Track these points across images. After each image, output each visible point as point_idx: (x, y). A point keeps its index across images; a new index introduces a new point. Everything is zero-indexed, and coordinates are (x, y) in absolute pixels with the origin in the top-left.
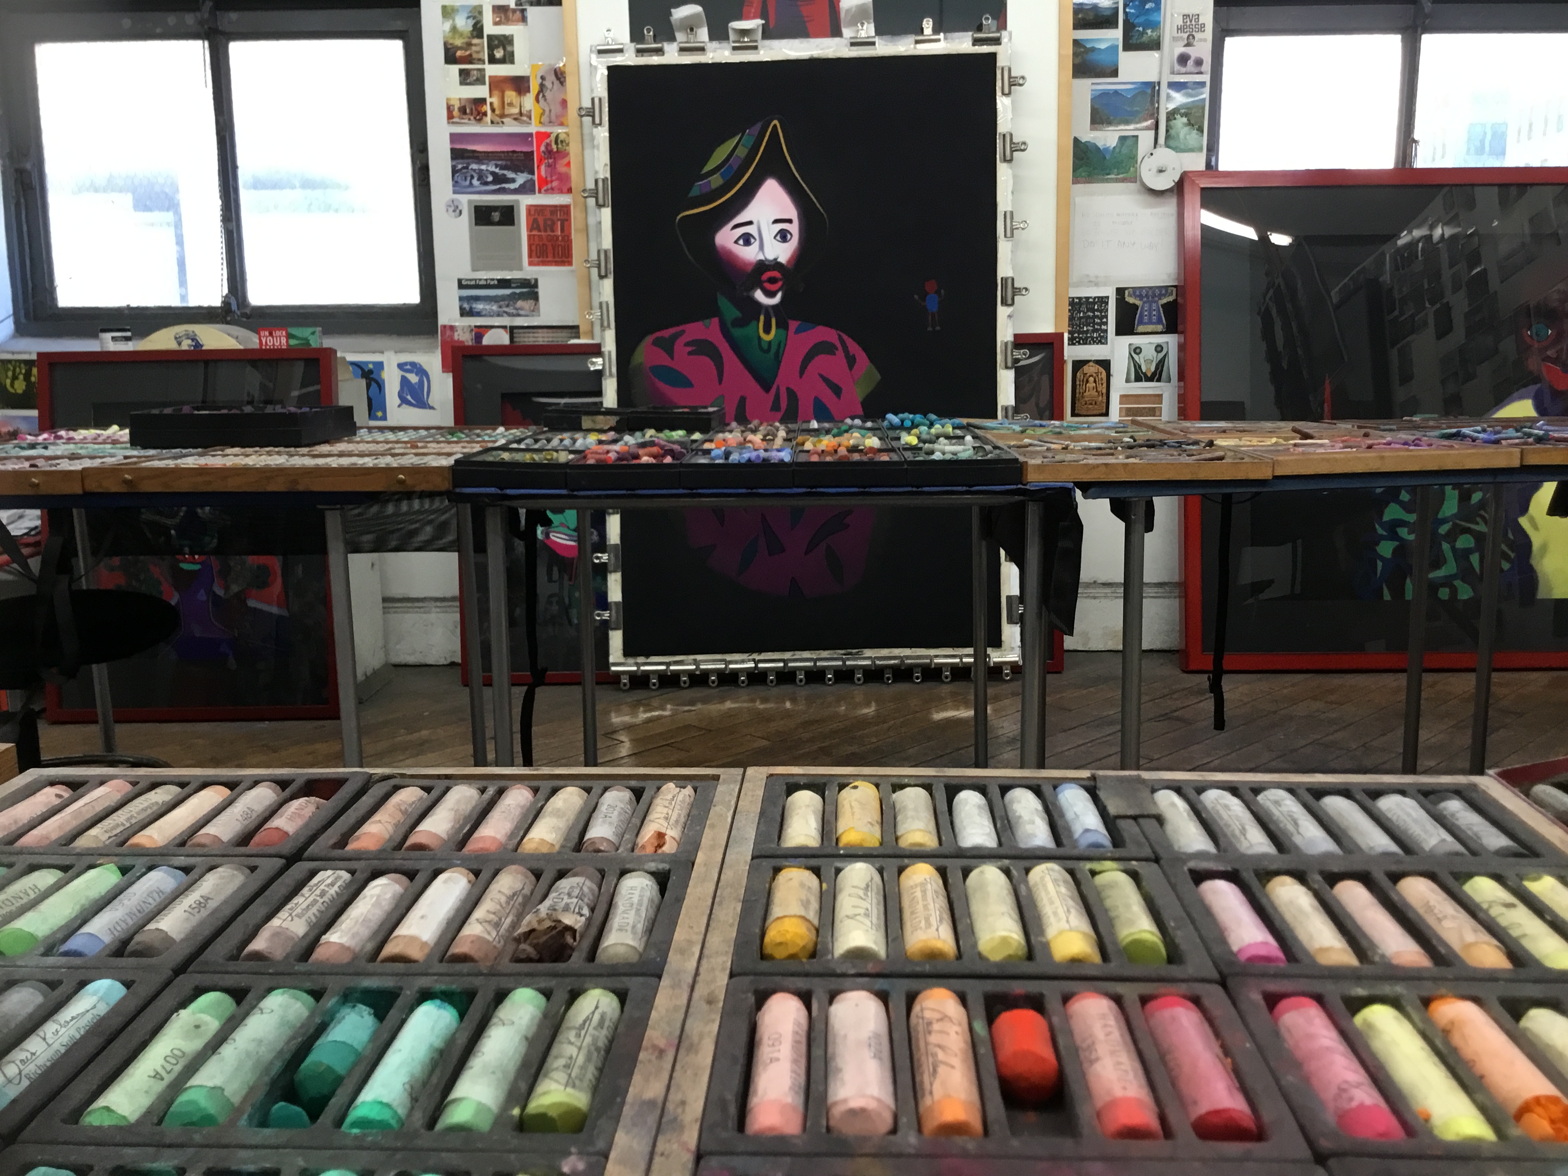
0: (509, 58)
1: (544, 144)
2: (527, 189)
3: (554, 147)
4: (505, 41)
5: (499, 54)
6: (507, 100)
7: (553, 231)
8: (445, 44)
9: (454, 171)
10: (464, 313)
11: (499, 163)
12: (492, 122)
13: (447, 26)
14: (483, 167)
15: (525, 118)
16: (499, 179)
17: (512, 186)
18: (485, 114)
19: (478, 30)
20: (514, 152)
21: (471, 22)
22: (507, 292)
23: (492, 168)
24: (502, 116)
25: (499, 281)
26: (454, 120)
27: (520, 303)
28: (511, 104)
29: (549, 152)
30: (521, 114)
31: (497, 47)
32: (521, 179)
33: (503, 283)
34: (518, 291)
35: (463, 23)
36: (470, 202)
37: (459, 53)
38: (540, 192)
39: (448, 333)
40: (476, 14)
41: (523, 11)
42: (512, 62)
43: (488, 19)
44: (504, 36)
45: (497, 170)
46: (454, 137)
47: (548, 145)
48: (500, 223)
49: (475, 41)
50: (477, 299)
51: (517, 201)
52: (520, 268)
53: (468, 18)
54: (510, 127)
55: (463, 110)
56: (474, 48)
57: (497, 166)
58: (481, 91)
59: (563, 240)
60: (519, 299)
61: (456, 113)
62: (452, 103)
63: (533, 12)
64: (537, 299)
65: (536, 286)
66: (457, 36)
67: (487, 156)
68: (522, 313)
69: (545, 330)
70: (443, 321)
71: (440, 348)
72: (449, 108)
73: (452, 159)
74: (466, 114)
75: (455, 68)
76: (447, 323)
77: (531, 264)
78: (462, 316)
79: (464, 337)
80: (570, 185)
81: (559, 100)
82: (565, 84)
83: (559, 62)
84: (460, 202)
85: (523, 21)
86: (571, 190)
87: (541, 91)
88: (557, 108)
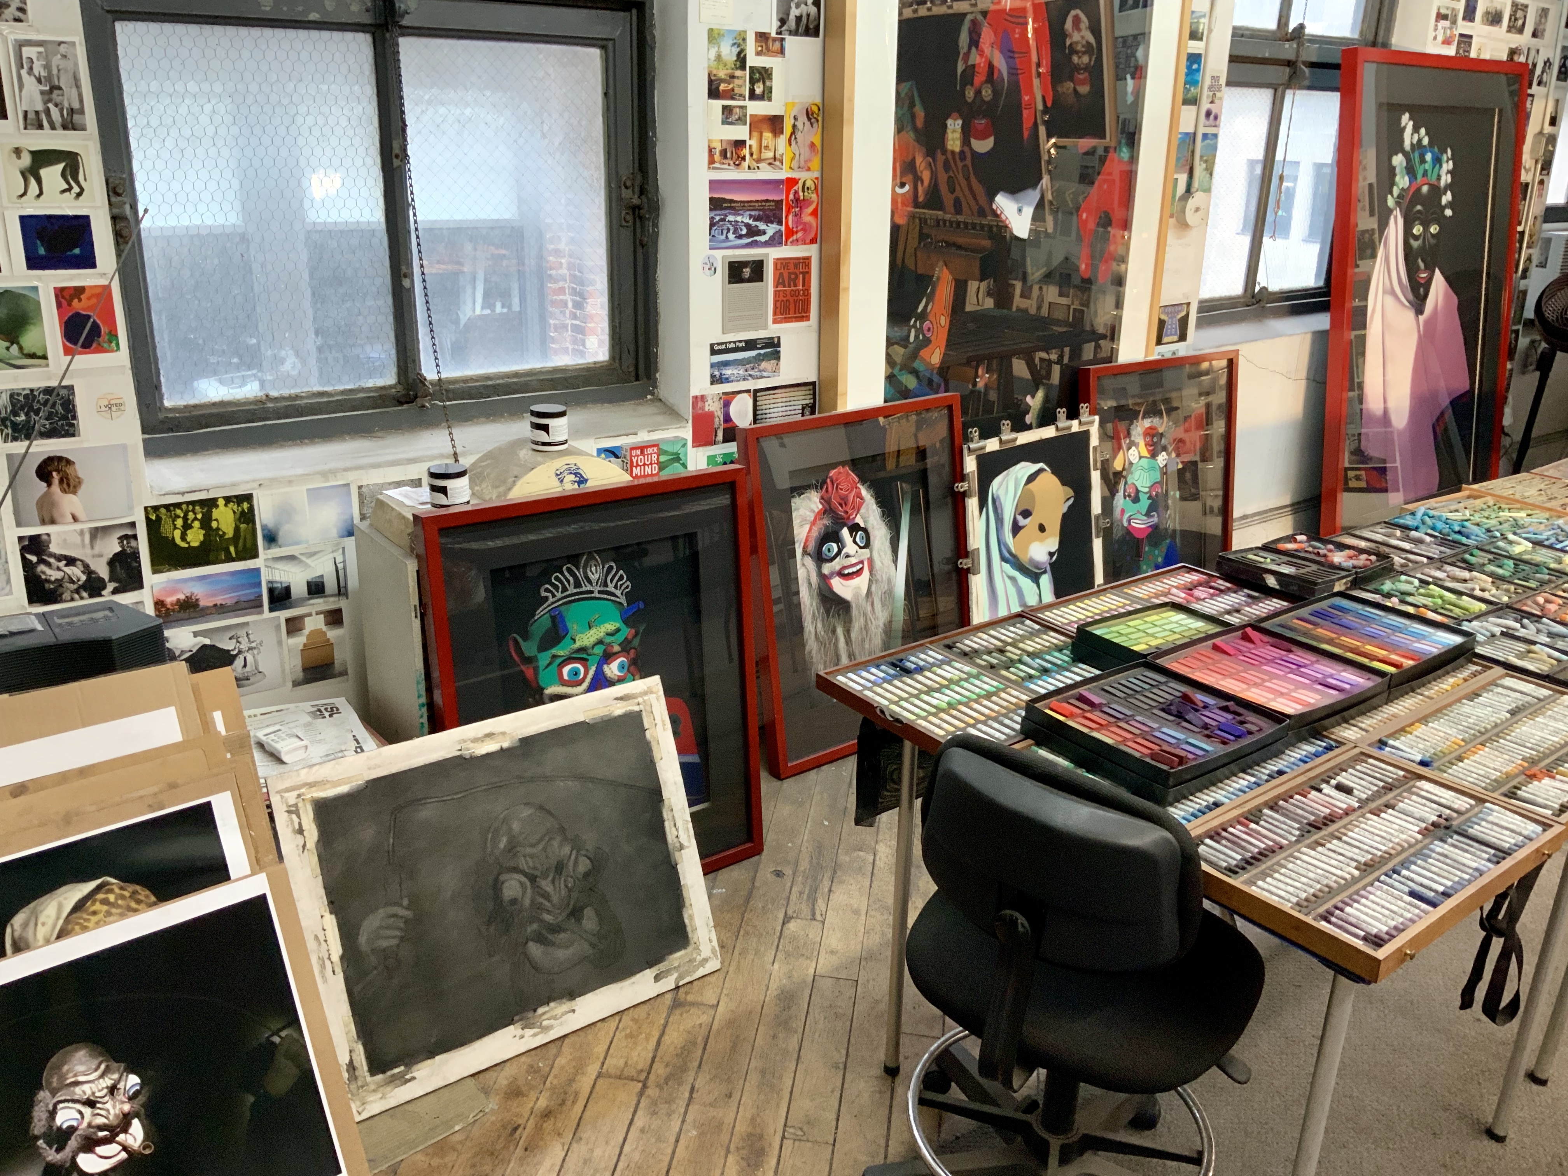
0: (766, 95)
1: (792, 191)
2: (775, 241)
3: (801, 194)
4: (762, 75)
5: (759, 89)
6: (764, 143)
7: (795, 286)
8: (709, 75)
9: (712, 225)
10: (715, 380)
11: (753, 213)
12: (749, 168)
13: (713, 54)
14: (739, 219)
15: (777, 163)
16: (753, 232)
17: (764, 238)
18: (744, 158)
19: (741, 60)
20: (767, 201)
21: (735, 50)
22: (753, 353)
23: (747, 220)
24: (759, 160)
25: (746, 342)
26: (717, 165)
27: (764, 365)
28: (767, 147)
30: (775, 158)
31: (758, 81)
32: (771, 229)
33: (750, 345)
34: (762, 351)
35: (728, 52)
36: (724, 258)
37: (722, 87)
38: (786, 244)
39: (700, 404)
40: (741, 41)
41: (782, 40)
42: (770, 99)
43: (751, 47)
44: (764, 68)
45: (751, 222)
46: (714, 185)
47: (796, 192)
48: (750, 280)
49: (738, 73)
50: (726, 364)
51: (767, 255)
52: (765, 327)
53: (733, 45)
54: (766, 173)
55: (724, 153)
56: (737, 82)
57: (751, 216)
58: (741, 132)
59: (804, 295)
60: (763, 360)
61: (717, 157)
62: (713, 145)
63: (791, 42)
64: (778, 358)
65: (779, 345)
66: (721, 67)
67: (745, 206)
68: (765, 374)
69: (783, 390)
70: (695, 391)
71: (690, 422)
72: (711, 150)
73: (711, 210)
74: (725, 157)
75: (718, 104)
76: (698, 394)
77: (775, 322)
78: (712, 383)
79: (713, 407)
80: (812, 235)
81: (808, 143)
82: (815, 125)
83: (811, 101)
84: (715, 258)
85: (782, 51)
86: (813, 241)
87: (793, 133)
88: (806, 152)
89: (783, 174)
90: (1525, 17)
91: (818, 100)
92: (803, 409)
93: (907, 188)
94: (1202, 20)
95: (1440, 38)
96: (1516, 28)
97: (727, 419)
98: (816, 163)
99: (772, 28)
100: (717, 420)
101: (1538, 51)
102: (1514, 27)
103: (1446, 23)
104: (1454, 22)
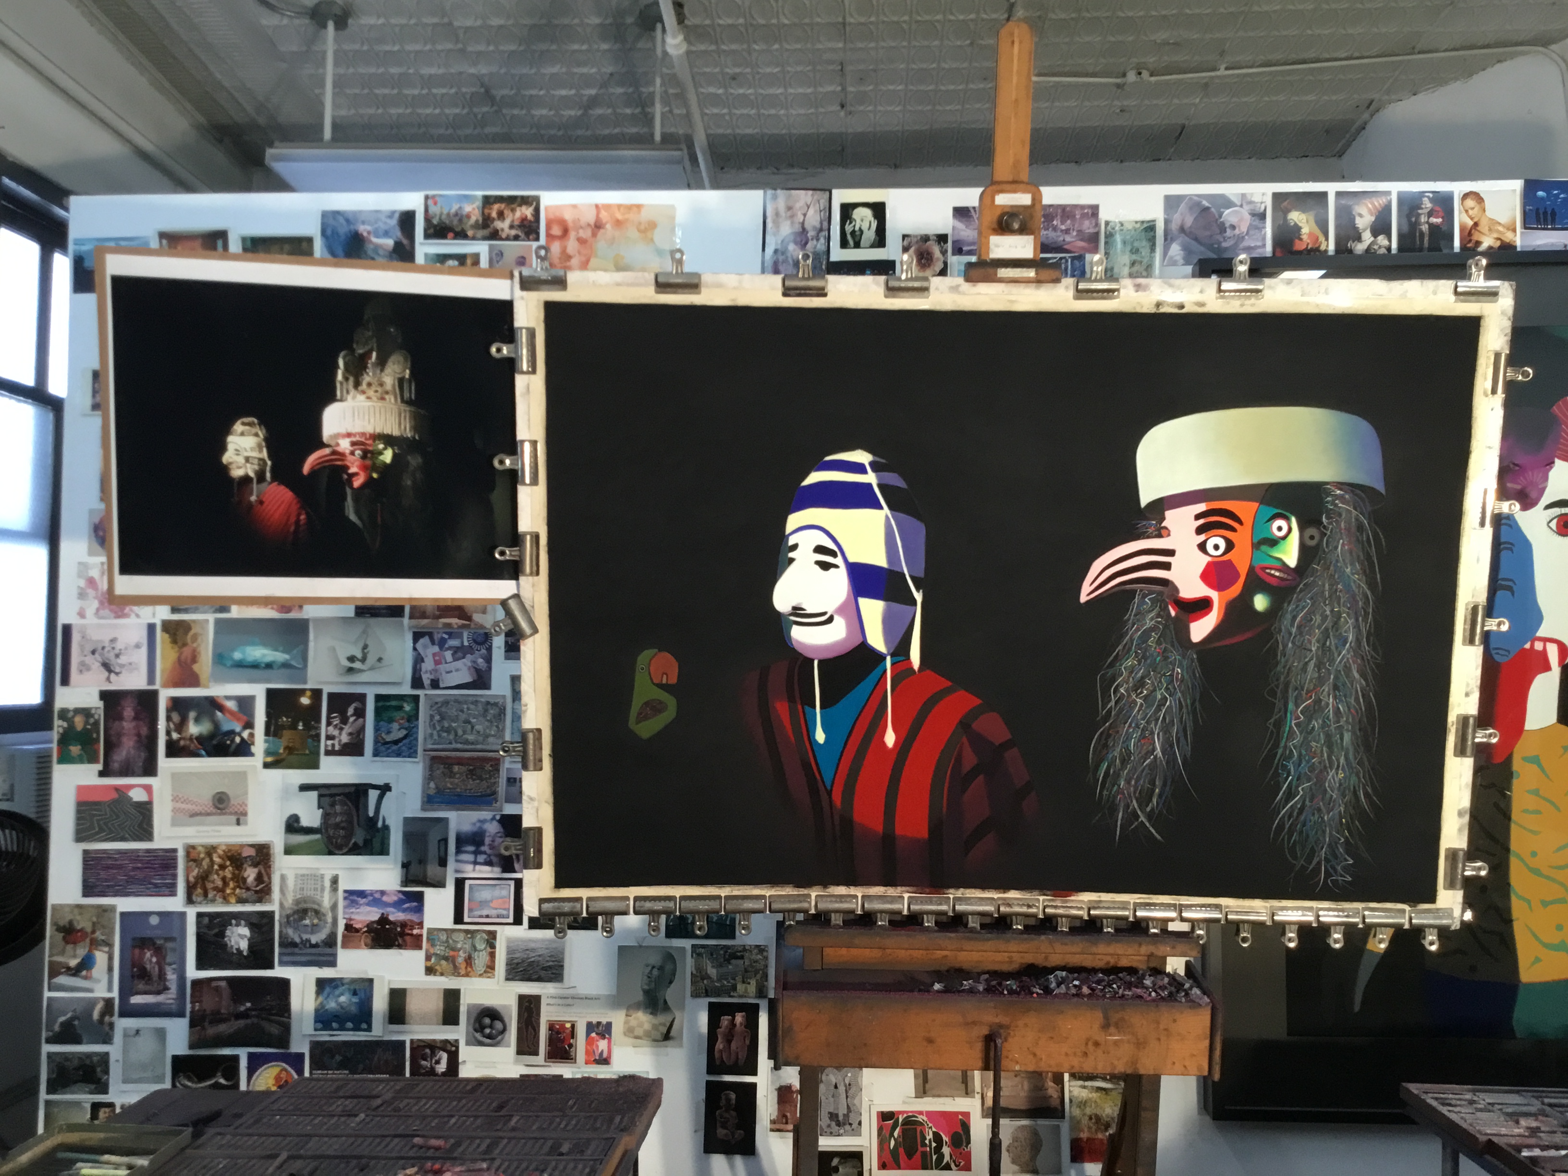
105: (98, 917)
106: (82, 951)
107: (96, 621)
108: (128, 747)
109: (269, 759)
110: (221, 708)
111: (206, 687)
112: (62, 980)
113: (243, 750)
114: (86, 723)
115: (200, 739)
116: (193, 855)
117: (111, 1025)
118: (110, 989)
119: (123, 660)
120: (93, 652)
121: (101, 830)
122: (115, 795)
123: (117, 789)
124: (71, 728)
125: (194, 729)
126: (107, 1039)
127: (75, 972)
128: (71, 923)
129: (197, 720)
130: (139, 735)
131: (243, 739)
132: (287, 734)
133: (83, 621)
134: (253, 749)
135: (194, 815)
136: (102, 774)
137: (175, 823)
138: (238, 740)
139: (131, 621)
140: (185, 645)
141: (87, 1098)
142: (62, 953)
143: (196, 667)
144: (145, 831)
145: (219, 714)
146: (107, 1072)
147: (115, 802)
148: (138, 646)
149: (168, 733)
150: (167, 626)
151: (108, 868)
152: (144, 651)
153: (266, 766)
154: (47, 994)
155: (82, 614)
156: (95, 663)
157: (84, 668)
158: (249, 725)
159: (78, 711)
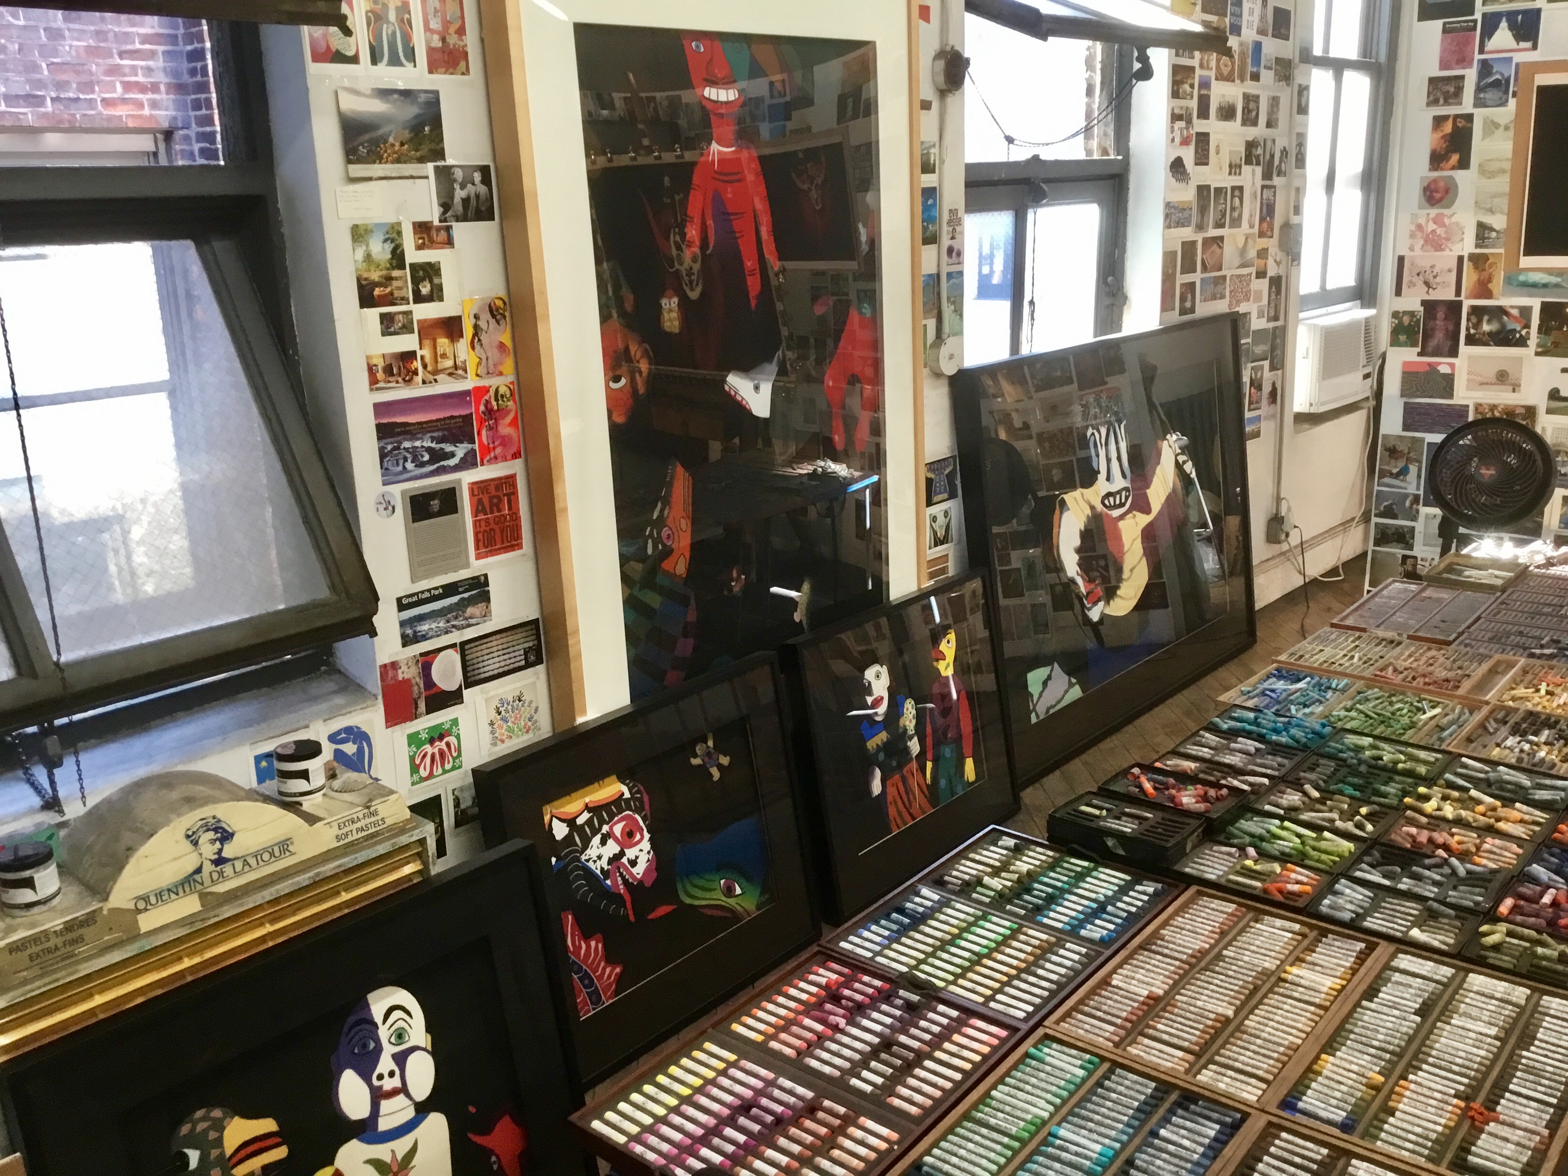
0: (436, 295)
1: (483, 401)
2: (468, 462)
3: (494, 403)
4: (430, 271)
5: (425, 289)
6: (440, 351)
7: (499, 510)
8: (359, 280)
9: (383, 455)
10: (407, 641)
11: (435, 434)
12: (424, 382)
13: (360, 254)
14: (418, 444)
15: (460, 372)
16: (437, 456)
17: (452, 462)
18: (416, 373)
19: (398, 257)
20: (452, 417)
21: (389, 247)
22: (455, 599)
23: (428, 444)
24: (436, 372)
25: (444, 587)
26: (381, 385)
27: (470, 611)
28: (444, 356)
29: (489, 411)
30: (456, 367)
31: (423, 279)
32: (461, 450)
33: (450, 590)
34: (466, 595)
35: (380, 250)
36: (403, 493)
37: (377, 292)
38: (482, 465)
39: (390, 674)
40: (395, 235)
41: (448, 229)
42: (441, 299)
43: (409, 241)
44: (429, 264)
45: (433, 445)
46: (380, 409)
47: (488, 402)
48: (440, 513)
49: (396, 273)
50: (421, 618)
51: (459, 481)
52: (467, 565)
53: (385, 241)
54: (446, 386)
55: (388, 370)
56: (395, 284)
57: (433, 439)
58: (408, 342)
59: (512, 519)
60: (467, 606)
61: (380, 375)
62: (375, 361)
63: (460, 230)
64: (488, 600)
65: (486, 583)
66: (372, 268)
67: (422, 429)
68: (472, 621)
69: (498, 636)
70: (383, 658)
71: (380, 697)
72: (371, 369)
73: (379, 438)
74: (392, 374)
75: (373, 314)
76: (386, 661)
77: (478, 557)
78: (404, 645)
79: (408, 672)
80: (514, 449)
81: (497, 343)
82: (502, 322)
83: (494, 295)
84: (392, 495)
85: (449, 242)
86: (517, 455)
87: (476, 334)
88: (494, 354)
89: (468, 384)
90: (1258, 108)
91: (502, 293)
92: (526, 653)
93: (623, 381)
94: (932, 151)
95: (1178, 140)
96: (1250, 119)
97: (429, 683)
98: (508, 365)
99: (432, 214)
100: (416, 688)
101: (1274, 141)
102: (1248, 119)
103: (1182, 124)
104: (1189, 122)
105: (1413, 444)
106: (1401, 464)
107: (1421, 253)
108: (1439, 337)
109: (1540, 350)
110: (1507, 313)
111: (1497, 299)
112: (1386, 480)
113: (1522, 342)
114: (1411, 321)
115: (1490, 334)
116: (1480, 409)
117: (1417, 511)
118: (1418, 489)
119: (1438, 279)
120: (1418, 275)
121: (1417, 390)
122: (1428, 368)
123: (1429, 364)
124: (1401, 323)
125: (1486, 327)
126: (1414, 518)
127: (1396, 476)
128: (1394, 446)
129: (1489, 322)
130: (1447, 330)
131: (1521, 335)
132: (1554, 333)
133: (1412, 254)
134: (1529, 342)
135: (1482, 384)
136: (1419, 354)
137: (1468, 388)
138: (1518, 336)
139: (1447, 253)
140: (1484, 270)
141: (1398, 552)
142: (1388, 464)
143: (1490, 286)
144: (1448, 391)
145: (1505, 318)
146: (1413, 538)
147: (1426, 373)
148: (1450, 271)
149: (1468, 329)
150: (1473, 257)
151: (1420, 414)
152: (1454, 274)
153: (1537, 354)
154: (1376, 488)
155: (1412, 249)
156: (1419, 282)
157: (1412, 284)
158: (1527, 326)
159: (1405, 313)
